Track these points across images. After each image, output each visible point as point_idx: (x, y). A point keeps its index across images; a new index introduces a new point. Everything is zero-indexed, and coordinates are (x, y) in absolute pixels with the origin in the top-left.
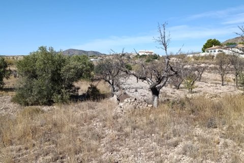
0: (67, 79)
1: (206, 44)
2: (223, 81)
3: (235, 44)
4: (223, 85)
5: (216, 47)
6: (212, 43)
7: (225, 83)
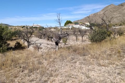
0: (6, 39)
1: (66, 23)
2: (77, 39)
3: (78, 23)
4: (77, 41)
5: (70, 24)
6: (68, 22)
7: (77, 40)
